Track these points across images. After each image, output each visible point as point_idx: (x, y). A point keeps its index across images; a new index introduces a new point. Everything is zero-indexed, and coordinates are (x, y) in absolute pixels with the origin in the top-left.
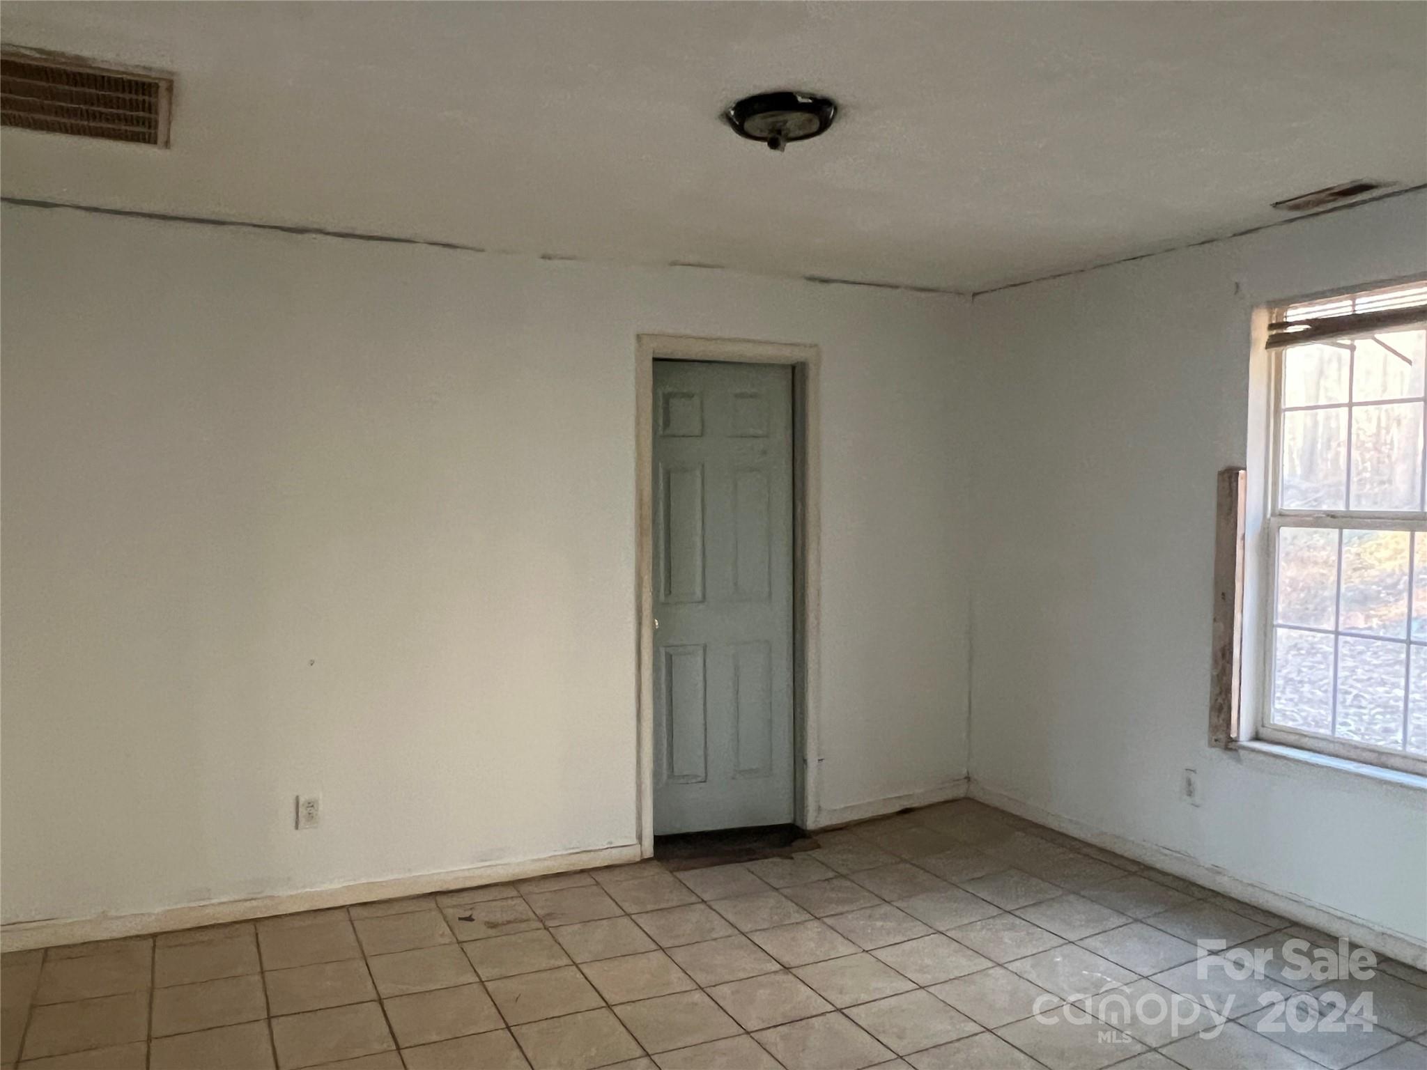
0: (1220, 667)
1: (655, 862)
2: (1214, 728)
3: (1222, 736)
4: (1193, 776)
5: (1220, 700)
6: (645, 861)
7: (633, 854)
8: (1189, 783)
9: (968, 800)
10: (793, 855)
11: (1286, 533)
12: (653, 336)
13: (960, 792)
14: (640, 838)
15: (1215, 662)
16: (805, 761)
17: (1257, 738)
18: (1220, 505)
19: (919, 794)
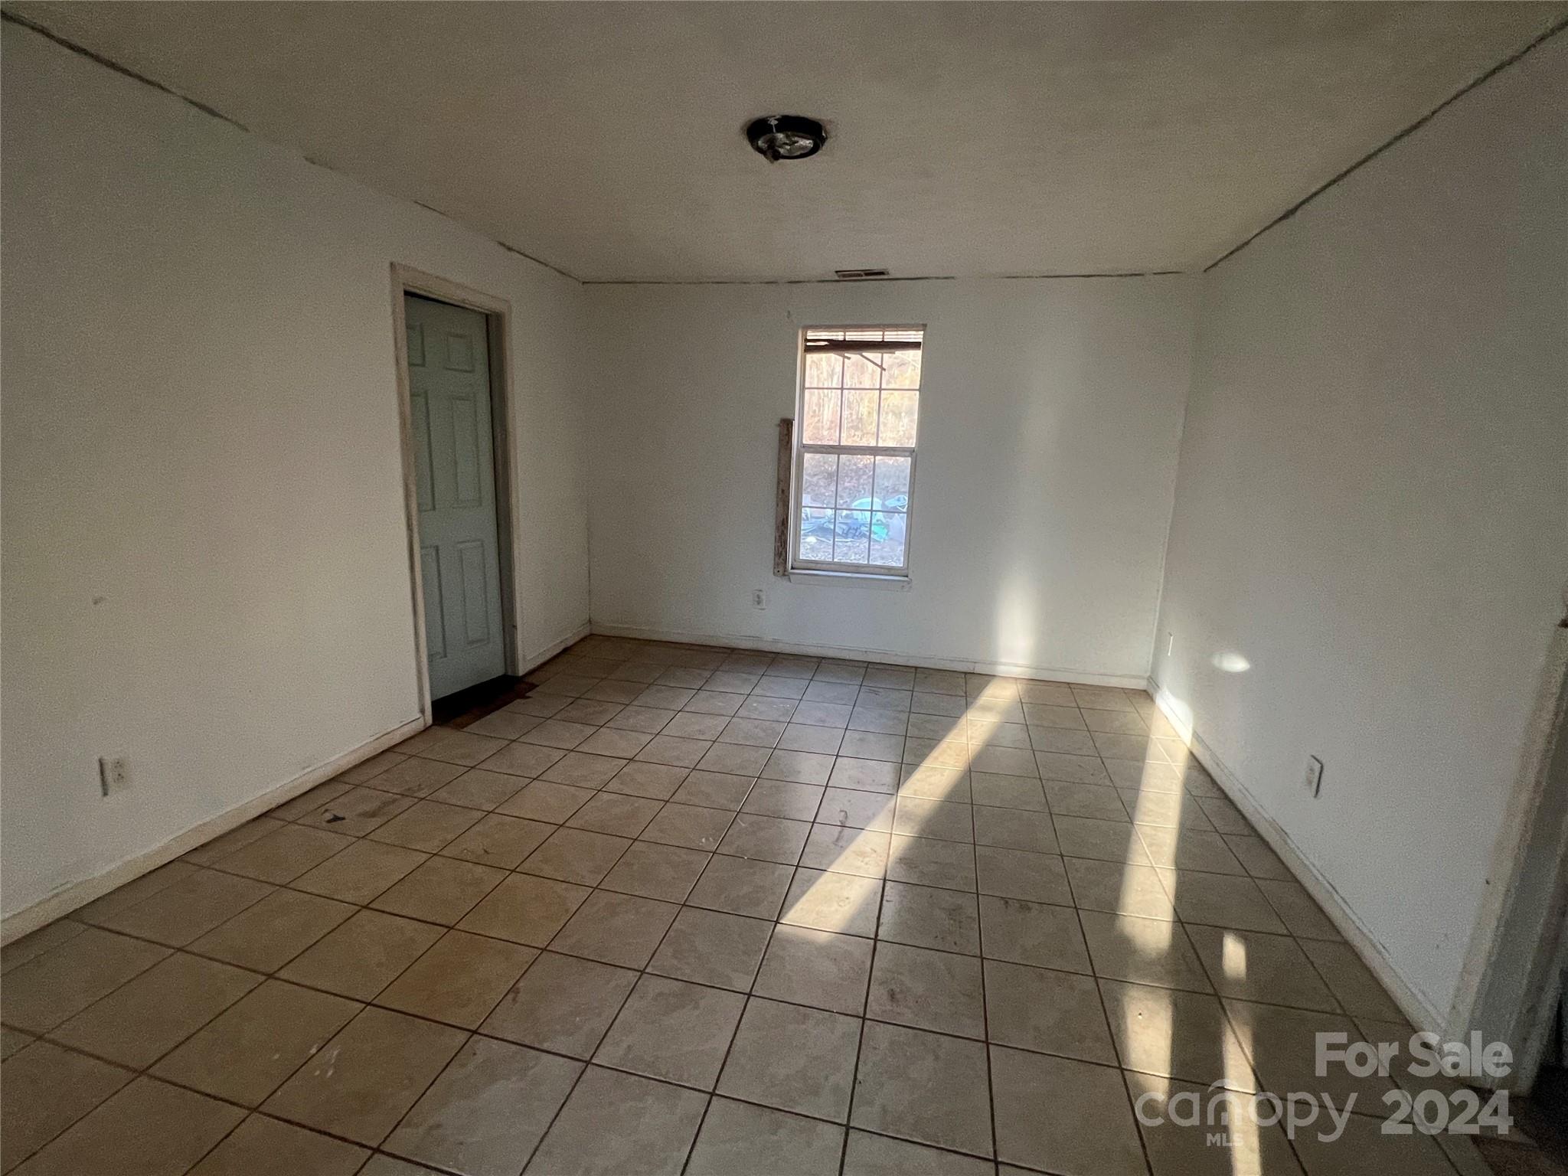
0: (780, 531)
1: (436, 727)
2: (776, 565)
3: (781, 569)
4: (761, 594)
5: (780, 549)
6: (426, 729)
7: (419, 725)
8: (759, 597)
9: (591, 635)
10: (528, 694)
11: (807, 456)
12: (406, 268)
13: (585, 632)
14: (422, 711)
15: (777, 528)
16: (515, 627)
17: (792, 568)
18: (780, 440)
19: (570, 637)
